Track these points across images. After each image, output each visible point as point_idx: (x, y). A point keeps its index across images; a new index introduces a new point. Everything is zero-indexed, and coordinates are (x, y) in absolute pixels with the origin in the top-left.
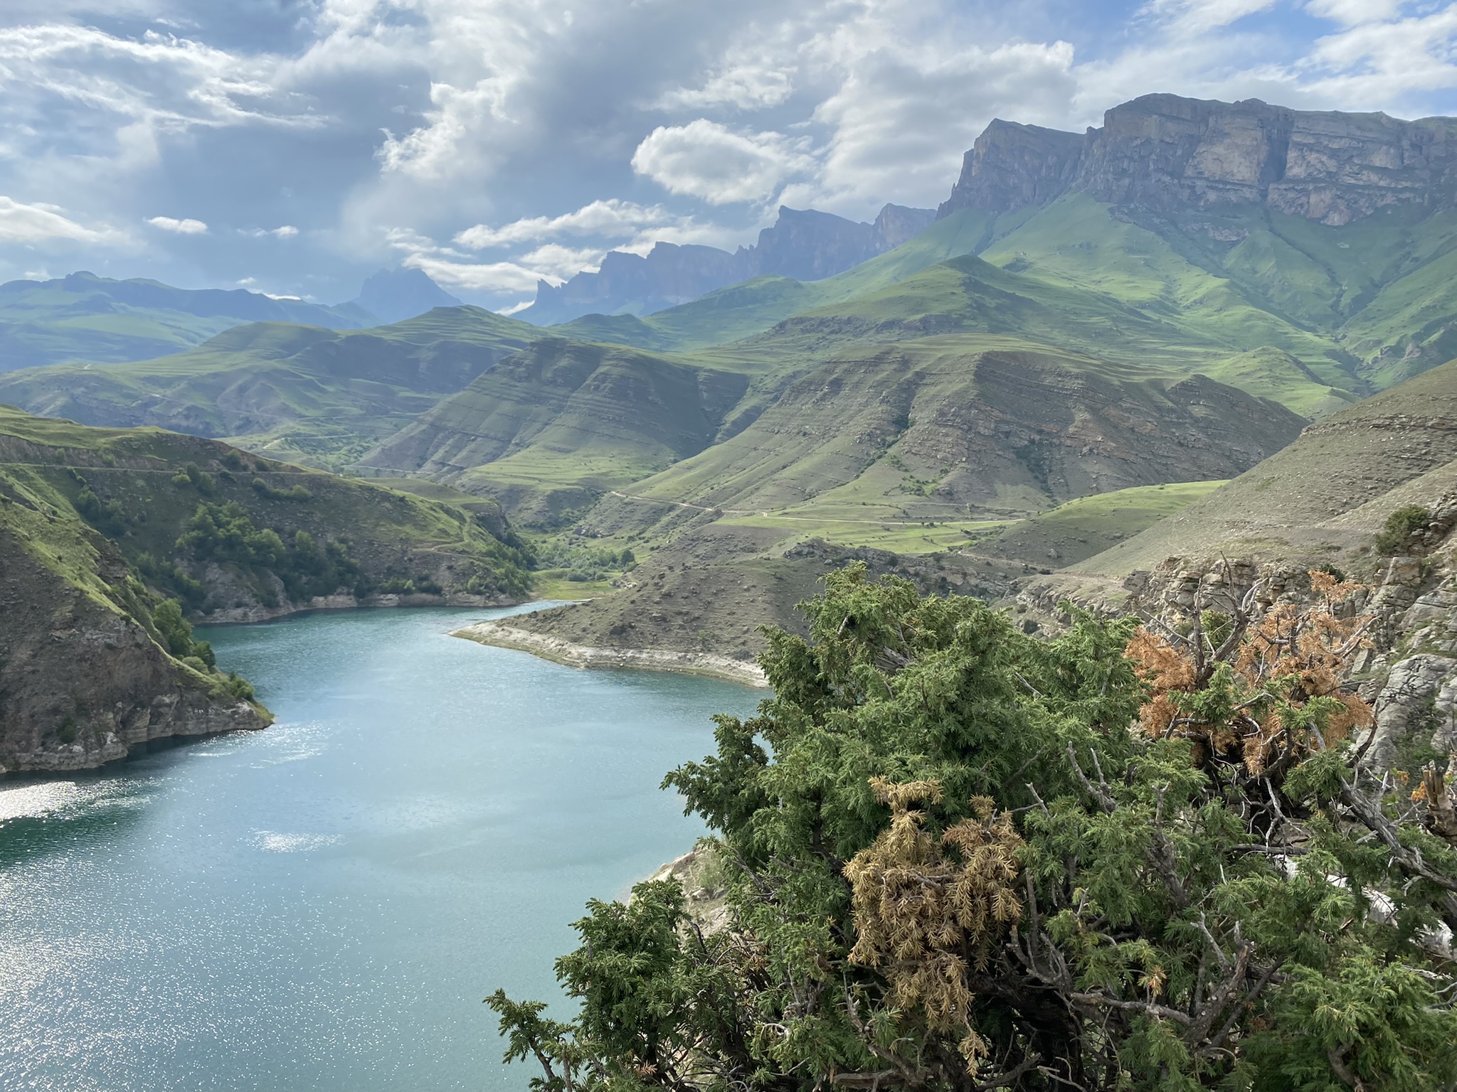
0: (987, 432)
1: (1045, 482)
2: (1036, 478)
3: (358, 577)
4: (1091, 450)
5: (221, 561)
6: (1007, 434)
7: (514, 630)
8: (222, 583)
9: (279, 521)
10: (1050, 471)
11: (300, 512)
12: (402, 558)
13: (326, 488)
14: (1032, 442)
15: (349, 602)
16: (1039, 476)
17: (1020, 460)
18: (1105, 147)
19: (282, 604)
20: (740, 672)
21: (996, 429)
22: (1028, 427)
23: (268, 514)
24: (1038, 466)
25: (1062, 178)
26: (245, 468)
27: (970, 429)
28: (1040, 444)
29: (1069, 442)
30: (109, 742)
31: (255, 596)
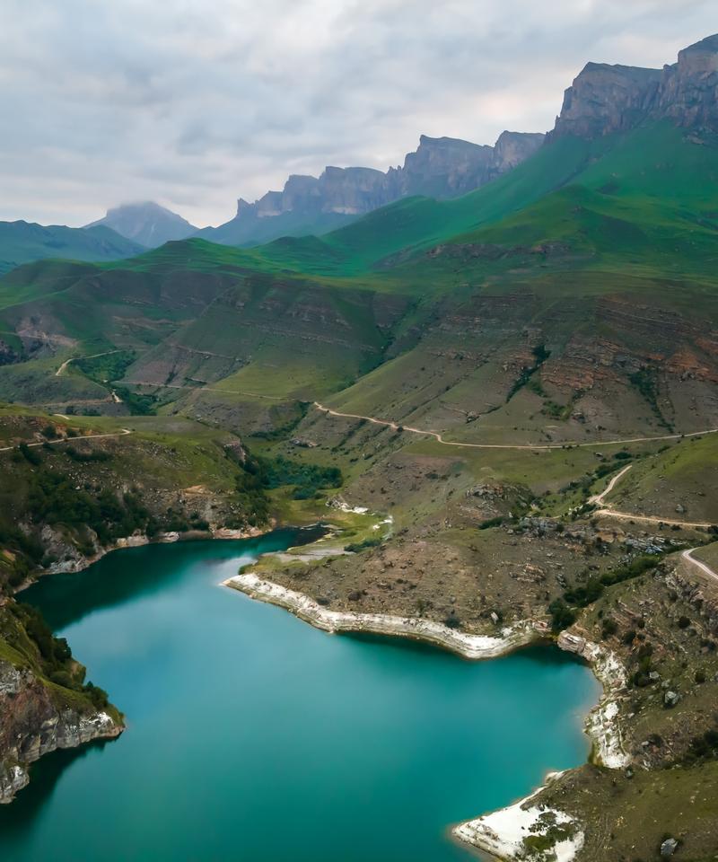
0: (607, 363)
1: (655, 403)
2: (648, 400)
3: (148, 520)
4: (689, 375)
5: (52, 524)
6: (623, 364)
7: (274, 586)
8: (55, 541)
9: (88, 478)
10: (658, 394)
11: (103, 470)
12: (178, 501)
13: (119, 446)
14: (643, 369)
15: (143, 541)
16: (650, 399)
17: (634, 386)
18: (679, 81)
19: (97, 551)
20: (454, 640)
21: (614, 361)
22: (639, 357)
23: (80, 474)
24: (648, 389)
25: (644, 108)
26: (60, 436)
27: (594, 361)
28: (649, 371)
29: (671, 369)
30: (17, 776)
31: (78, 550)
